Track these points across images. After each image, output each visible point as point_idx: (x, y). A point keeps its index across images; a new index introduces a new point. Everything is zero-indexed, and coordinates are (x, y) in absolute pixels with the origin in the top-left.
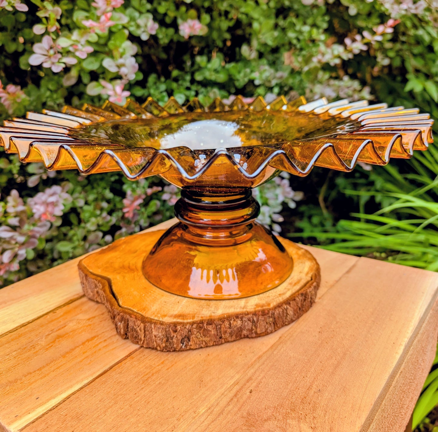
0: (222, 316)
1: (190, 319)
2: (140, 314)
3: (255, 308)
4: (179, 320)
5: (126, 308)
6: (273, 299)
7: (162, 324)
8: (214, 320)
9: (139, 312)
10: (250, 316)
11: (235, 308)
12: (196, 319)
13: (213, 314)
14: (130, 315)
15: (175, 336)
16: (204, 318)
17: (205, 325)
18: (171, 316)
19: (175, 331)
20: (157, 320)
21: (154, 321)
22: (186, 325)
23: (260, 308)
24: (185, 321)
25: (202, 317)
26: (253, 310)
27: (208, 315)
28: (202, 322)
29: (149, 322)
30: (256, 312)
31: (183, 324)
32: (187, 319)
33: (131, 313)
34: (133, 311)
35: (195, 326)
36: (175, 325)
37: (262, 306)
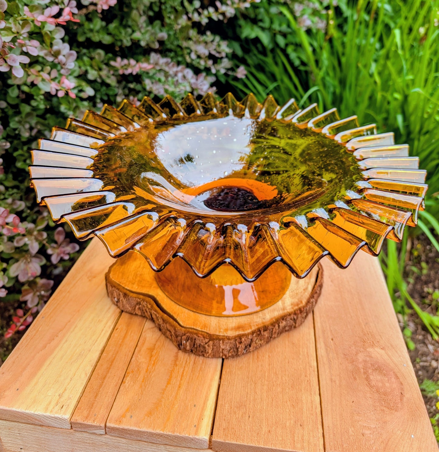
0: (272, 321)
1: (249, 329)
2: (205, 332)
3: (292, 308)
4: (241, 332)
5: (188, 328)
6: (302, 296)
7: (229, 338)
8: (268, 326)
9: (203, 330)
10: (292, 316)
11: (277, 311)
12: (253, 328)
13: (264, 321)
14: (196, 334)
15: (240, 346)
16: (260, 326)
17: (262, 332)
18: (232, 329)
19: (241, 343)
20: (223, 336)
21: (222, 337)
22: (248, 336)
23: (296, 308)
24: (246, 332)
25: (257, 325)
26: (292, 310)
27: (260, 322)
28: (259, 330)
29: (217, 339)
30: (295, 311)
31: (246, 335)
32: (246, 330)
33: (197, 333)
34: (196, 330)
35: (255, 335)
36: (240, 337)
37: (298, 305)
